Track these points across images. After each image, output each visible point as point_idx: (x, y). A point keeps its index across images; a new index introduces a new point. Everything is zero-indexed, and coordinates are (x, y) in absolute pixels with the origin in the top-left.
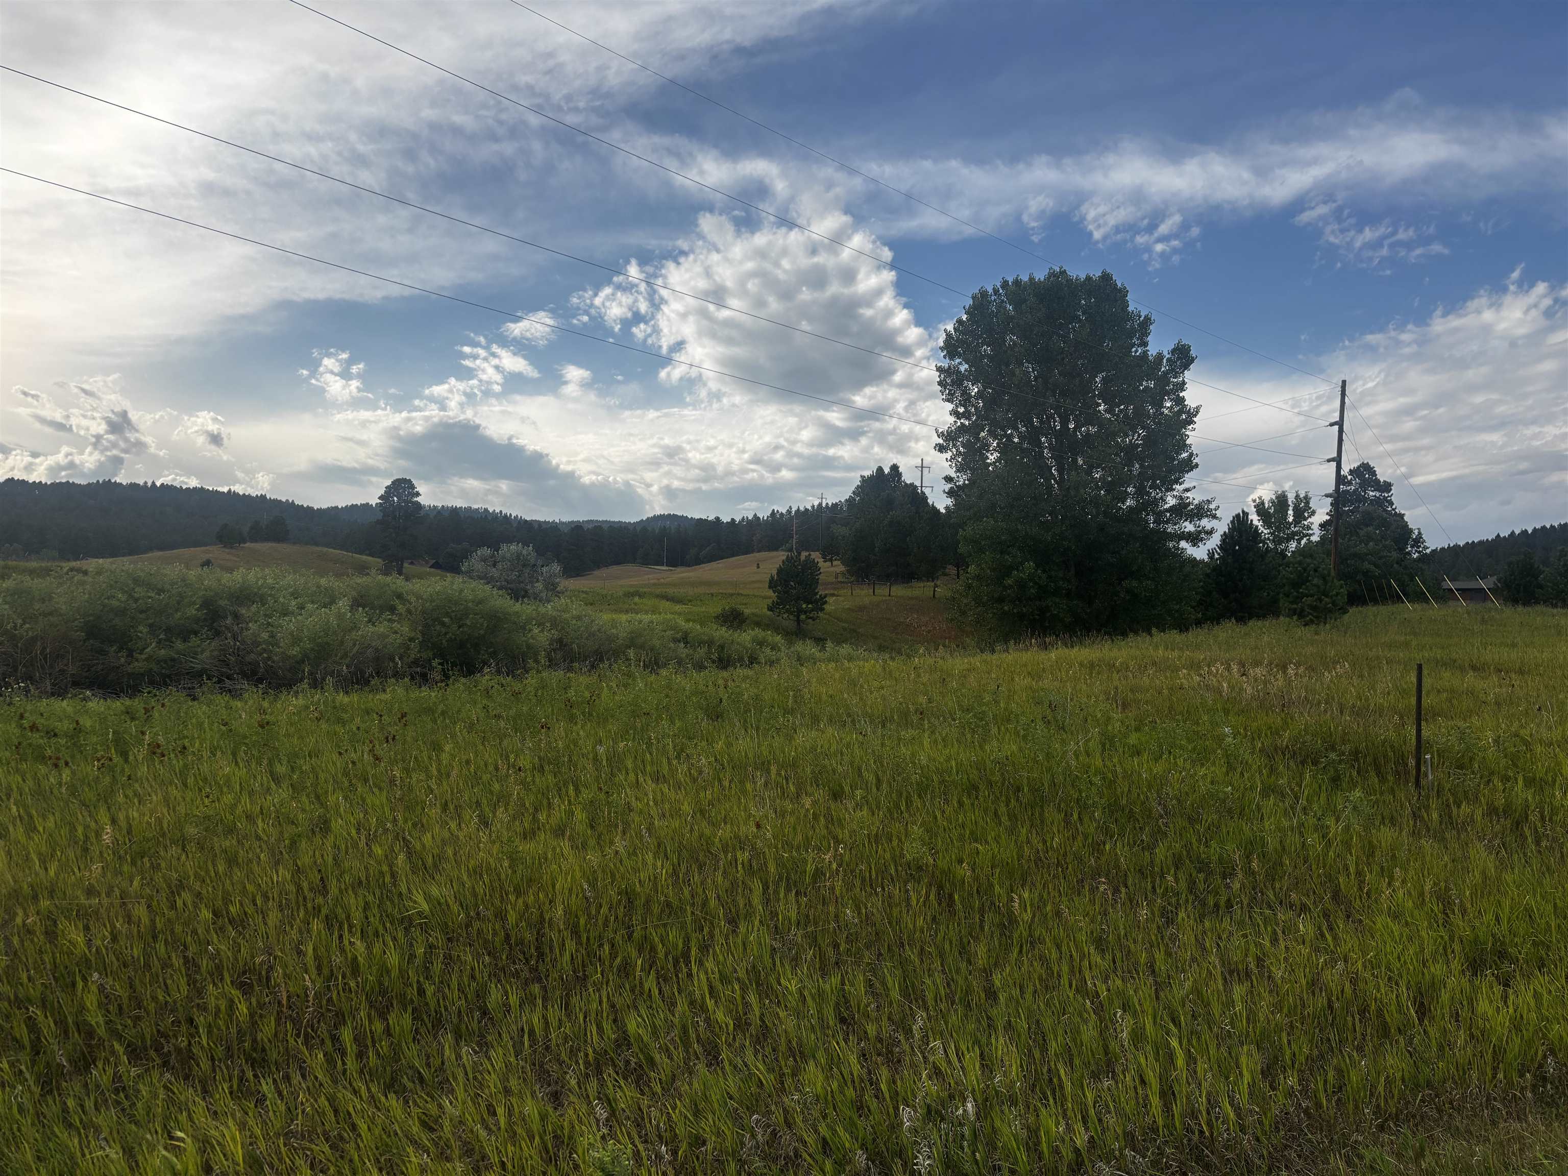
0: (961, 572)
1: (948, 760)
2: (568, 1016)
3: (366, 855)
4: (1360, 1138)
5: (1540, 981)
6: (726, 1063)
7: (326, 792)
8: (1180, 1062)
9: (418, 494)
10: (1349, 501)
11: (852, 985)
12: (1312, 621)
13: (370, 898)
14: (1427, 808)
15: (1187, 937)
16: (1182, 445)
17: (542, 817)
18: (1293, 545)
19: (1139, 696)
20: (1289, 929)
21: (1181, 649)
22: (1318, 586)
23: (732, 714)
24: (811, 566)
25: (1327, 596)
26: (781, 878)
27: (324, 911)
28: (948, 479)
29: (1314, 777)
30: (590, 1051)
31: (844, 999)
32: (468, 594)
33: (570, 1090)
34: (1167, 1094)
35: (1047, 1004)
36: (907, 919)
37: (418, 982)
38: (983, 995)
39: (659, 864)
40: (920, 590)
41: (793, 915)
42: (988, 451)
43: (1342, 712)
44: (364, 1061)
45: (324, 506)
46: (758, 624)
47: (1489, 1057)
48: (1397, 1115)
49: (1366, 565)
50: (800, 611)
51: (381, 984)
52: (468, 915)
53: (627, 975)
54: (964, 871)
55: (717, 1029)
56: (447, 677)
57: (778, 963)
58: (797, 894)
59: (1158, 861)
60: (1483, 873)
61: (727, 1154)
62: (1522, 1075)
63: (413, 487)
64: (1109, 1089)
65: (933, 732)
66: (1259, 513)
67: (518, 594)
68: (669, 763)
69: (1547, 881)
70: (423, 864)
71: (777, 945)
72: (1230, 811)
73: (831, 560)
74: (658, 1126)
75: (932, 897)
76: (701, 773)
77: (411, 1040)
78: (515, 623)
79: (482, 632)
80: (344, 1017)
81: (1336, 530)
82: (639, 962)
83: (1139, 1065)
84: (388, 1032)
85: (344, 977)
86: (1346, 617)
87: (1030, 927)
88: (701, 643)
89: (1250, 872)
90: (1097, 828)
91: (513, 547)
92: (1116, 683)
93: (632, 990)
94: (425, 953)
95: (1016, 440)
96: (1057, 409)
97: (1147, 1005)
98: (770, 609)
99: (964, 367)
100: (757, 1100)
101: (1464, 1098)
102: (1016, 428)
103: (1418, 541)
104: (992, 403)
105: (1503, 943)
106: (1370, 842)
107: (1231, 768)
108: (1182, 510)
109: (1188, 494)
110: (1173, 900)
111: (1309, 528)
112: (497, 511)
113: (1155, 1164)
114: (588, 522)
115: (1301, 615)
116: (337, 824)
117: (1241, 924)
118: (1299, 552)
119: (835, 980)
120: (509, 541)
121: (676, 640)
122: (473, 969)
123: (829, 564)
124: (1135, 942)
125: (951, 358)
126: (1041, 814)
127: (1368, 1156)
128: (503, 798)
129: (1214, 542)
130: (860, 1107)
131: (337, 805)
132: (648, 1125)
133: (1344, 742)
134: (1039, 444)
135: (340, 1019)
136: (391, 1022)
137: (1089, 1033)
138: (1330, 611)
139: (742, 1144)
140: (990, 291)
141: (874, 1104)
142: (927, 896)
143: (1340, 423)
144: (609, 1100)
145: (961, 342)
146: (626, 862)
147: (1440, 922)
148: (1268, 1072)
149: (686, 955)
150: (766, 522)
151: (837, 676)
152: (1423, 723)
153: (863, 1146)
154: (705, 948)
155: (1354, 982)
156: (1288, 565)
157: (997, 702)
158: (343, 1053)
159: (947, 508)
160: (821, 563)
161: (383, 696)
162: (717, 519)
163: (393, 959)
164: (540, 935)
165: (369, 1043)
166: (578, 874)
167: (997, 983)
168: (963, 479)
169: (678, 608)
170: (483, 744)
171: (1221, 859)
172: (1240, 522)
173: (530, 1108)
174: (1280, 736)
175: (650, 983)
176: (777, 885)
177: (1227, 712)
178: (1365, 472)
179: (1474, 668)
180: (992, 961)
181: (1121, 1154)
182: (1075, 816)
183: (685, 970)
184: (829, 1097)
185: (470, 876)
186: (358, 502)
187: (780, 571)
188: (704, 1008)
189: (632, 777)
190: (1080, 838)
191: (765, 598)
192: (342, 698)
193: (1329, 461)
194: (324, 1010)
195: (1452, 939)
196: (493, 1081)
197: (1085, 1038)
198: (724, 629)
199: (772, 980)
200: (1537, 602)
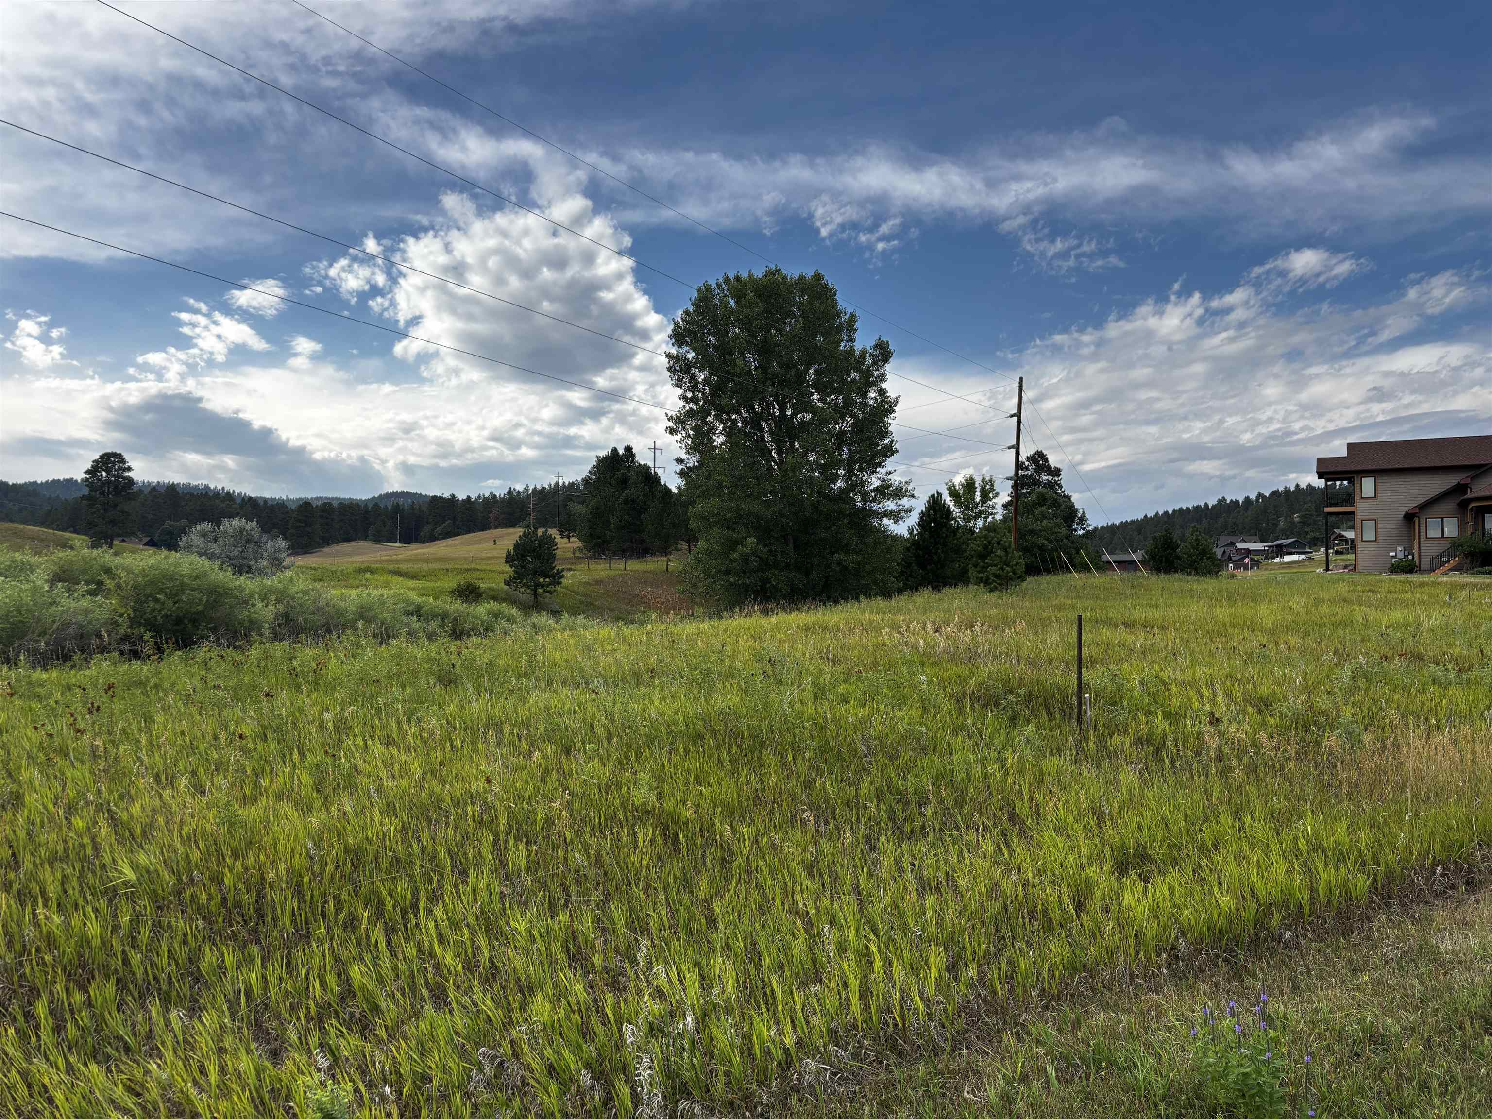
0: (692, 548)
1: (676, 714)
2: (290, 973)
3: (64, 829)
4: (1029, 1018)
5: (1173, 875)
6: (454, 1005)
7: (19, 768)
8: (878, 964)
9: (129, 469)
10: (1026, 484)
11: (581, 922)
12: (996, 588)
13: (69, 871)
14: (1087, 740)
15: (887, 861)
16: (884, 432)
17: (264, 783)
18: (980, 523)
19: (847, 652)
20: (973, 848)
21: (885, 613)
22: (1000, 557)
23: (466, 680)
24: (549, 542)
25: (1008, 566)
26: (510, 828)
27: (16, 887)
28: (680, 461)
29: (996, 717)
30: (311, 1003)
31: (572, 936)
32: (185, 569)
33: (291, 1045)
34: (865, 995)
35: (763, 926)
36: (634, 858)
37: (124, 952)
38: (704, 922)
39: (387, 821)
40: (654, 564)
41: (523, 862)
42: (714, 434)
43: (1018, 661)
44: (63, 1034)
45: (21, 481)
46: (495, 598)
47: (1132, 941)
48: (1058, 995)
49: (1041, 541)
50: (538, 585)
51: (80, 956)
52: (179, 880)
53: (354, 928)
54: (688, 813)
55: (445, 972)
56: (160, 651)
57: (508, 907)
58: (527, 843)
59: (862, 793)
60: (1130, 790)
61: (453, 1087)
62: (1159, 955)
63: (123, 461)
64: (816, 995)
65: (662, 690)
66: (951, 495)
67: (242, 569)
68: (400, 728)
69: (1179, 795)
70: (131, 835)
71: (506, 891)
72: (924, 749)
73: (568, 537)
74: (383, 1070)
75: (658, 838)
76: (432, 734)
77: (114, 1008)
78: (237, 597)
79: (200, 608)
80: (39, 992)
81: (1016, 509)
82: (366, 915)
83: (843, 972)
84: (89, 1004)
85: (38, 950)
86: (1024, 584)
87: (748, 859)
88: (435, 616)
89: (941, 801)
90: (809, 767)
91: (236, 522)
92: (828, 642)
93: (359, 944)
94: (131, 921)
95: (740, 425)
96: (776, 397)
97: (850, 919)
98: (507, 583)
99: (691, 355)
100: (485, 1036)
101: (1112, 978)
102: (739, 413)
103: (1082, 520)
104: (717, 390)
105: (1144, 848)
106: (1041, 771)
107: (925, 710)
108: (885, 491)
109: (890, 477)
110: (876, 828)
111: (993, 507)
112: (219, 487)
113: (855, 1056)
114: (317, 499)
115: (987, 583)
116: (30, 799)
117: (933, 846)
118: (985, 528)
119: (563, 917)
120: (231, 516)
121: (408, 613)
122: (185, 935)
123: (566, 540)
124: (841, 866)
125: (679, 346)
126: (760, 758)
127: (1034, 1031)
128: (220, 766)
129: (913, 519)
130: (585, 1032)
131: (31, 782)
132: (372, 1069)
133: (1020, 686)
134: (761, 429)
135: (34, 993)
136: (92, 993)
137: (799, 948)
138: (1011, 579)
139: (470, 1078)
140: (714, 285)
141: (599, 1028)
142: (654, 837)
143: (1018, 415)
144: (331, 1049)
145: (689, 332)
146: (354, 821)
147: (1096, 833)
148: (953, 968)
149: (415, 907)
150: (503, 500)
151: (572, 642)
152: (1084, 670)
153: (588, 1066)
154: (434, 898)
155: (1025, 886)
156: (975, 539)
157: (722, 661)
158: (37, 1027)
159: (679, 488)
160: (558, 538)
161: (88, 672)
162: (453, 496)
163: (94, 929)
164: (260, 895)
165: (67, 1016)
166: (302, 834)
167: (717, 910)
168: (692, 461)
169: (412, 583)
170: (200, 714)
171: (916, 790)
172: (935, 504)
173: (245, 1064)
174: (967, 683)
175: (378, 935)
176: (507, 836)
177: (922, 664)
178: (1039, 459)
179: (1126, 625)
180: (713, 891)
181: (825, 1049)
182: (790, 758)
183: (414, 921)
184: (556, 1025)
185: (183, 843)
186: (61, 476)
187: (516, 546)
188: (432, 955)
189: (360, 741)
190: (794, 777)
191: (502, 572)
192: (39, 675)
193: (1009, 448)
194: (15, 987)
195: (1103, 845)
196: (205, 1042)
197: (796, 951)
198: (459, 602)
199: (502, 923)
200: (1176, 571)
